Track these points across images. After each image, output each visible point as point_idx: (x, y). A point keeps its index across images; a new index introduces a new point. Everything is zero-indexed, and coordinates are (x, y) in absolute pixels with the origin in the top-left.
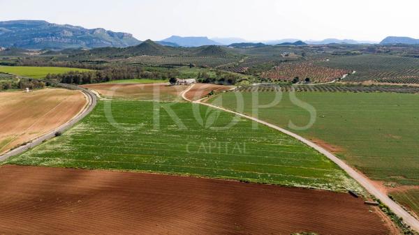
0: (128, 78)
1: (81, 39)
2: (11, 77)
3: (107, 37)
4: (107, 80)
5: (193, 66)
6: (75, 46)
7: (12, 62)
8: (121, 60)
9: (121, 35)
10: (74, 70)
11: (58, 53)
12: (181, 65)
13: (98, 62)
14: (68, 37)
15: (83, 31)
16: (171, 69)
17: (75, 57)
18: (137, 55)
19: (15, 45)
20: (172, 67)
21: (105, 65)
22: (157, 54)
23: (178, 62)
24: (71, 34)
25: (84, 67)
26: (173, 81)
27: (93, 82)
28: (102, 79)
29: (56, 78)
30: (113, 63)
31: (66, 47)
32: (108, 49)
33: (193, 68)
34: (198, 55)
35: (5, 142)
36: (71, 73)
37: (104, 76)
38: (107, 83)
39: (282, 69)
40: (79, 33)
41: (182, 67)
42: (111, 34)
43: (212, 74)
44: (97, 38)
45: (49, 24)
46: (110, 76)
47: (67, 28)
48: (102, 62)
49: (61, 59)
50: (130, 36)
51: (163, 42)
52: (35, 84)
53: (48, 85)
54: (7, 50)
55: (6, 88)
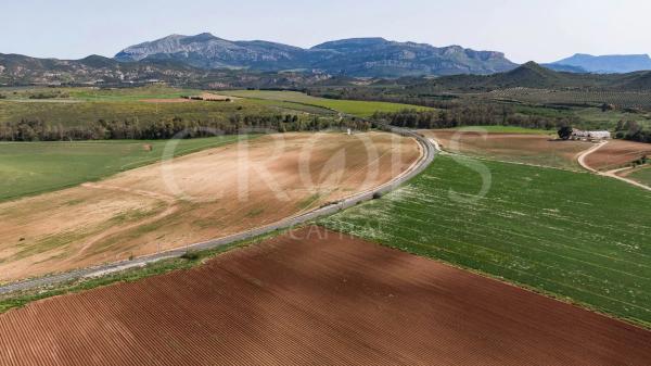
0: (487, 123)
1: (426, 62)
2: (333, 113)
3: (463, 58)
4: (454, 124)
6: (416, 74)
7: (337, 94)
8: (480, 95)
9: (486, 55)
10: (410, 107)
11: (392, 83)
12: (585, 106)
13: (444, 97)
14: (408, 60)
15: (428, 49)
16: (565, 111)
17: (414, 89)
18: (507, 86)
19: (343, 72)
20: (567, 109)
21: (454, 101)
22: (542, 86)
23: (581, 100)
24: (412, 56)
25: (423, 104)
26: (565, 133)
27: (434, 127)
28: (445, 123)
29: (385, 117)
30: (465, 99)
31: (404, 75)
32: (462, 77)
33: (608, 111)
34: (623, 88)
36: (405, 112)
37: (450, 119)
38: (452, 130)
40: (424, 53)
41: (586, 109)
42: (470, 53)
44: (449, 61)
45: (387, 42)
46: (459, 119)
47: (409, 46)
48: (450, 96)
49: (395, 91)
50: (500, 55)
51: (556, 65)
52: (360, 125)
53: (373, 127)
54: (333, 78)
55: (326, 126)
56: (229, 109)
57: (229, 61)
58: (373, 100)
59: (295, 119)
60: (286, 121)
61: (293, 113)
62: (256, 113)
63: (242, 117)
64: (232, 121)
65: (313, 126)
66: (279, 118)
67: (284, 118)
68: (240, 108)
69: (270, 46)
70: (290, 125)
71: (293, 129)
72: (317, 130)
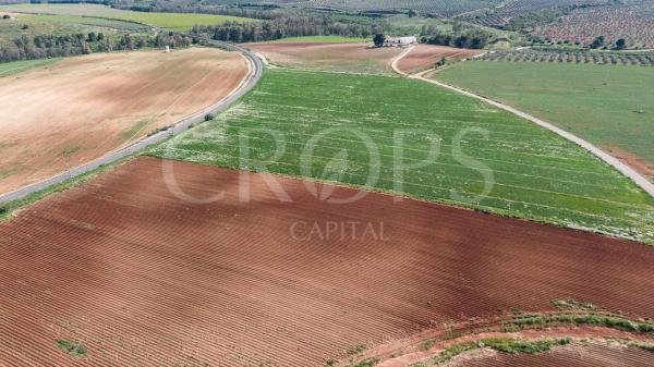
0: (310, 34)
2: (146, 29)
4: (278, 36)
5: (415, 14)
7: (147, 6)
8: (300, 4)
10: (231, 19)
12: (395, 12)
13: (265, 7)
16: (378, 19)
20: (380, 16)
21: (275, 11)
23: (390, 7)
25: (245, 15)
26: (379, 40)
27: (258, 39)
28: (271, 35)
29: (205, 31)
30: (286, 9)
33: (413, 17)
35: (141, 125)
36: (227, 24)
37: (274, 31)
38: (276, 42)
39: (574, 22)
41: (395, 16)
43: (445, 29)
46: (282, 31)
48: (271, 6)
52: (177, 40)
53: (195, 42)
55: (139, 45)
56: (10, 28)
58: (191, 12)
59: (100, 37)
60: (90, 40)
61: (97, 31)
62: (49, 32)
63: (31, 38)
64: (18, 43)
65: (124, 44)
66: (80, 36)
67: (87, 37)
68: (25, 27)
70: (95, 45)
71: (100, 49)
72: (129, 48)
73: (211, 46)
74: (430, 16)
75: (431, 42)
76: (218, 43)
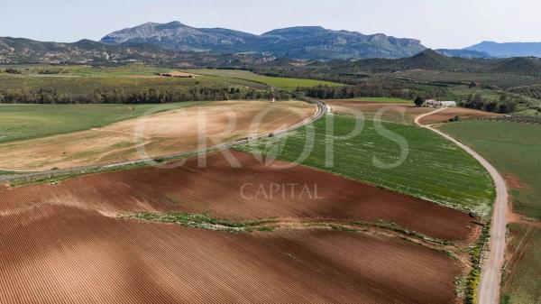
1: (356, 47)
2: (267, 87)
3: (387, 44)
5: (475, 85)
6: (345, 57)
7: (275, 73)
8: (385, 74)
9: (405, 42)
11: (323, 64)
12: (459, 83)
13: (359, 76)
14: (341, 46)
15: (358, 37)
16: (443, 88)
17: (339, 69)
18: (408, 68)
19: (287, 55)
20: (445, 86)
21: (365, 79)
22: (435, 68)
24: (344, 42)
25: (339, 81)
26: (419, 102)
29: (302, 91)
30: (373, 79)
31: (337, 57)
32: (376, 60)
33: (473, 88)
34: (494, 71)
36: (320, 87)
38: (350, 100)
40: (355, 40)
41: (457, 87)
42: (392, 40)
43: (490, 97)
44: (374, 46)
45: (324, 30)
47: (342, 34)
48: (363, 76)
49: (322, 71)
50: (417, 42)
52: (282, 96)
53: (294, 97)
54: (277, 59)
55: (258, 97)
56: (189, 83)
57: (194, 45)
58: (303, 78)
59: (238, 91)
60: (231, 93)
61: (236, 87)
62: (209, 87)
63: (199, 89)
64: (191, 92)
65: (249, 96)
66: (226, 90)
67: (230, 90)
68: (197, 83)
69: (228, 33)
70: (232, 95)
71: (235, 98)
72: (252, 99)
73: (303, 100)
74: (488, 88)
75: (467, 106)
76: (307, 98)
